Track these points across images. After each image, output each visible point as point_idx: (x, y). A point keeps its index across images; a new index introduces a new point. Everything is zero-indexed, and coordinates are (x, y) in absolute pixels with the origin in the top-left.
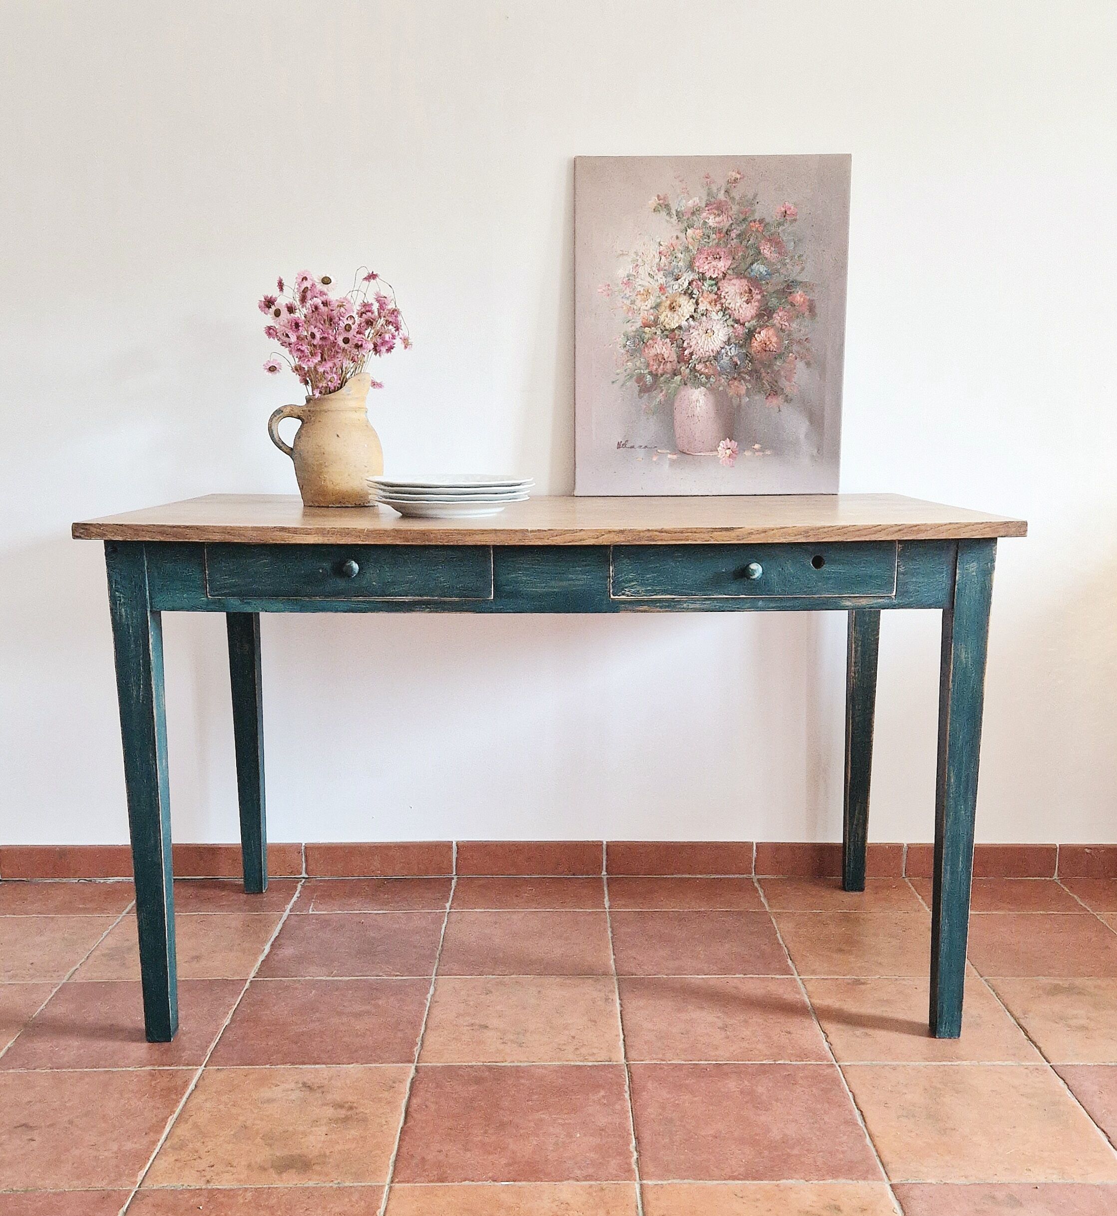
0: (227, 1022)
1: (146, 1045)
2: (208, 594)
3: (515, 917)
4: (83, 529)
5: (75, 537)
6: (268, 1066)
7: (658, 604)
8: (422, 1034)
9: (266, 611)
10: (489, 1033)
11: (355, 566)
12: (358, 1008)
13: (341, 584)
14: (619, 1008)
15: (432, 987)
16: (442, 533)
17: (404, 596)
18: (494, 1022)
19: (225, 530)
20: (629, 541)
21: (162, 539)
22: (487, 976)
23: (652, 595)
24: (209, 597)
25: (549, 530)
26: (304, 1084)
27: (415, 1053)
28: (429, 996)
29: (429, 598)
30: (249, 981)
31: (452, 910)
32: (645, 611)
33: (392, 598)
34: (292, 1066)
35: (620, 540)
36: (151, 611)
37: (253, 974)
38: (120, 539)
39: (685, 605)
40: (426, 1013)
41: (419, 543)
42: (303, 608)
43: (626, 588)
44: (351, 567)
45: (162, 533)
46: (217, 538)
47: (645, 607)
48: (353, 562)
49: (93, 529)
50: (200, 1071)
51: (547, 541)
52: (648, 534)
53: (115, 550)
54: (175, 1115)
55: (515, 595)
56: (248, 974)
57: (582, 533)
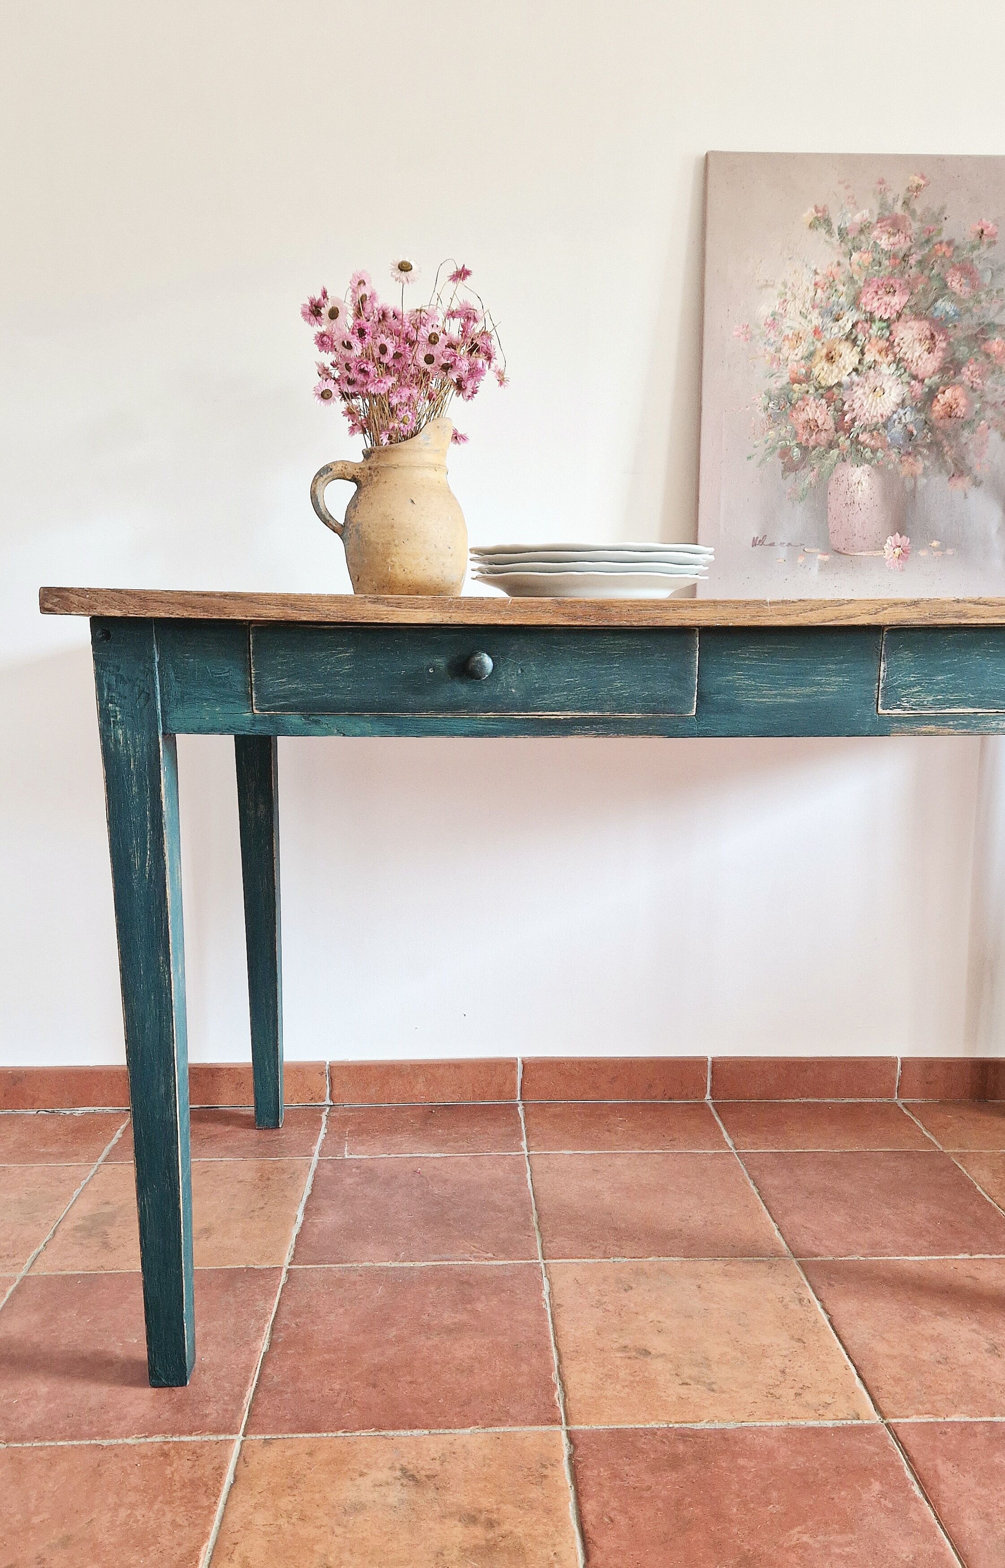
0: (263, 1345)
1: (149, 1392)
2: (254, 707)
3: (618, 1162)
4: (57, 596)
5: (44, 610)
6: (340, 1433)
7: (951, 723)
8: (556, 1365)
9: (344, 735)
10: (657, 1365)
11: (488, 661)
12: (449, 1318)
13: (463, 690)
14: (825, 1318)
15: (545, 1279)
16: (631, 606)
17: (558, 711)
18: (657, 1344)
19: (285, 600)
20: (925, 619)
21: (186, 615)
22: (616, 1259)
23: (945, 708)
24: (256, 711)
25: (800, 600)
26: (403, 1470)
27: (558, 1405)
28: (545, 1294)
29: (596, 714)
30: (284, 1270)
31: (531, 1152)
32: (930, 734)
33: (540, 713)
34: (377, 1433)
35: (912, 617)
36: (164, 734)
37: (287, 1259)
38: (118, 613)
39: (994, 724)
40: (551, 1326)
41: (592, 622)
42: (401, 731)
43: (903, 696)
44: (481, 663)
45: (183, 605)
46: (274, 613)
47: (932, 728)
48: (485, 654)
49: (74, 598)
50: (237, 1445)
51: (795, 618)
52: (957, 607)
53: (107, 636)
54: (210, 1543)
55: (731, 708)
56: (281, 1259)
57: (851, 606)
